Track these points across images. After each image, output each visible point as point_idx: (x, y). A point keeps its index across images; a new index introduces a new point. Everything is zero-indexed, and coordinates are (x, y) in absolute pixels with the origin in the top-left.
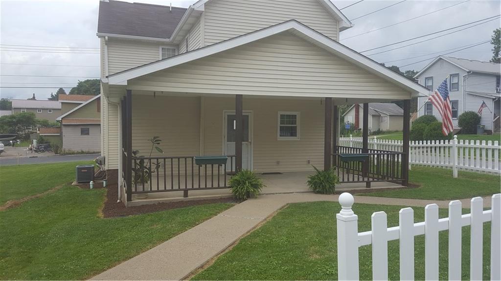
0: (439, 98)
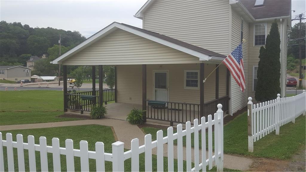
0: (233, 61)
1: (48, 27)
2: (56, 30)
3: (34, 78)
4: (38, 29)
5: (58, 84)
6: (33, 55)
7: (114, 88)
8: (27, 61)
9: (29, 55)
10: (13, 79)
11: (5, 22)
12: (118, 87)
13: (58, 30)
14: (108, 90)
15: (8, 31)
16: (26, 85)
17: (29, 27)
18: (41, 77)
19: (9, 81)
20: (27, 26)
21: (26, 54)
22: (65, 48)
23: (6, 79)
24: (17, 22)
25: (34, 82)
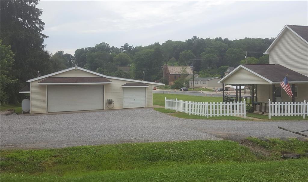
1: (245, 38)
2: (253, 39)
3: (228, 88)
4: (236, 40)
5: (244, 93)
6: (230, 66)
7: (255, 96)
8: (225, 71)
9: (227, 66)
10: (212, 88)
11: (209, 39)
12: (257, 96)
13: (256, 39)
14: (249, 97)
15: (211, 47)
16: (220, 93)
17: (228, 40)
18: (233, 86)
19: (209, 89)
20: (226, 40)
21: (225, 66)
22: (256, 59)
23: (207, 88)
24: (219, 37)
25: (228, 91)
